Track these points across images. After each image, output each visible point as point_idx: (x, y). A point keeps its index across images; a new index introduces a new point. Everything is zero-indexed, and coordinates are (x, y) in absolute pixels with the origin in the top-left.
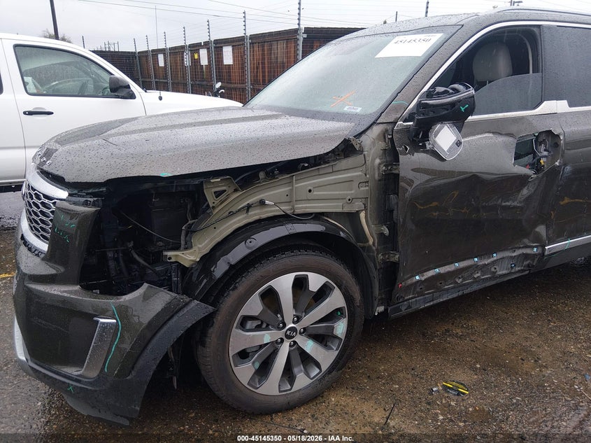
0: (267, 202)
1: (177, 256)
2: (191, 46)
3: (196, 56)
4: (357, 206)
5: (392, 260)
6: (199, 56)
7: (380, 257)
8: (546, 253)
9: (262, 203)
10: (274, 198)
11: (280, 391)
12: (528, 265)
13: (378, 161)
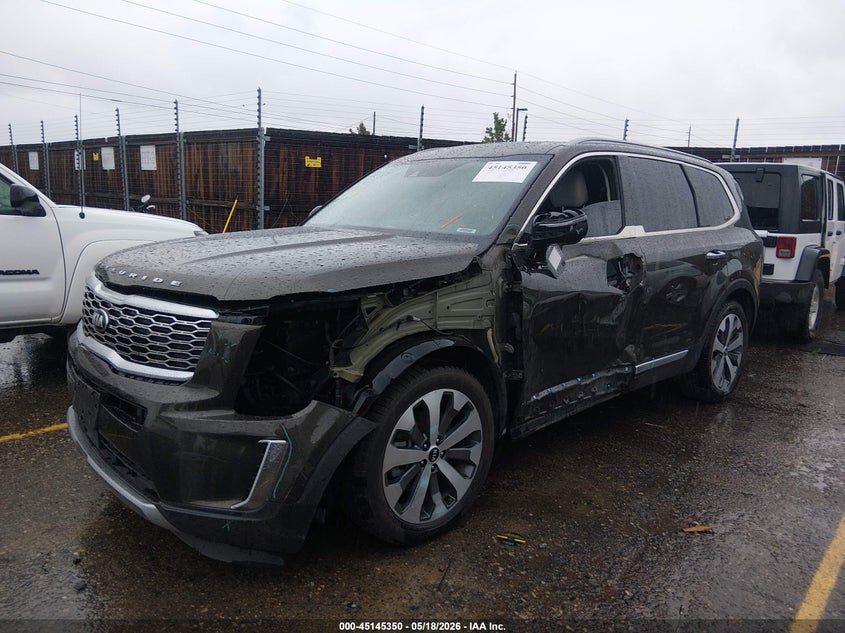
0: (415, 318)
1: (342, 371)
2: (87, 142)
3: (96, 157)
4: (486, 323)
5: (515, 378)
6: (100, 157)
7: (504, 375)
8: (637, 372)
9: (409, 319)
10: (418, 314)
11: (421, 520)
12: (621, 386)
13: (501, 280)
